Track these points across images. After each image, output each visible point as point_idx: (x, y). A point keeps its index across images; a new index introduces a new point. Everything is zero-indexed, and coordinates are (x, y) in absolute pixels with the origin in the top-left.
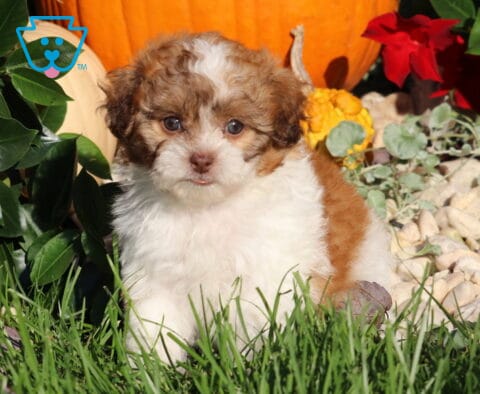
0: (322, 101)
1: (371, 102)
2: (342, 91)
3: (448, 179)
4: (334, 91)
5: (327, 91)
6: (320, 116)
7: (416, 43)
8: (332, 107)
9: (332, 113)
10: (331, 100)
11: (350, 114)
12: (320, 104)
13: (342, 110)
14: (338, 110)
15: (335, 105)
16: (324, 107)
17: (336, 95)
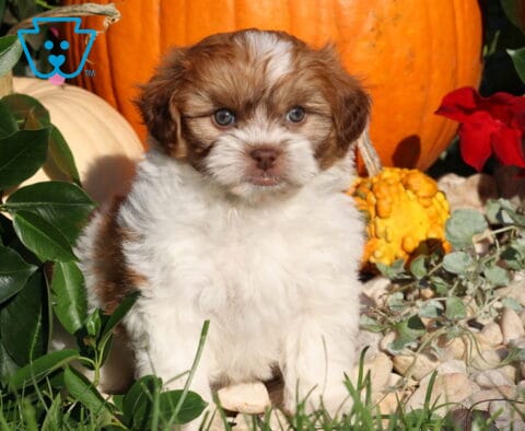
0: (391, 182)
1: (449, 184)
2: (415, 171)
4: (406, 171)
5: (398, 170)
6: (389, 200)
7: (498, 121)
8: (402, 188)
9: (403, 197)
10: (401, 181)
11: (424, 198)
12: (389, 185)
13: (415, 193)
14: (409, 193)
15: (407, 186)
16: (393, 189)
17: (408, 175)
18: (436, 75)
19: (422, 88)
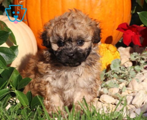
0: (104, 47)
2: (110, 45)
3: (143, 74)
5: (106, 44)
6: (103, 52)
7: (134, 32)
8: (107, 49)
9: (107, 51)
10: (106, 47)
11: (113, 52)
13: (110, 50)
14: (109, 50)
15: (108, 49)
16: (104, 49)
17: (108, 46)
18: (118, 19)
19: (114, 22)
